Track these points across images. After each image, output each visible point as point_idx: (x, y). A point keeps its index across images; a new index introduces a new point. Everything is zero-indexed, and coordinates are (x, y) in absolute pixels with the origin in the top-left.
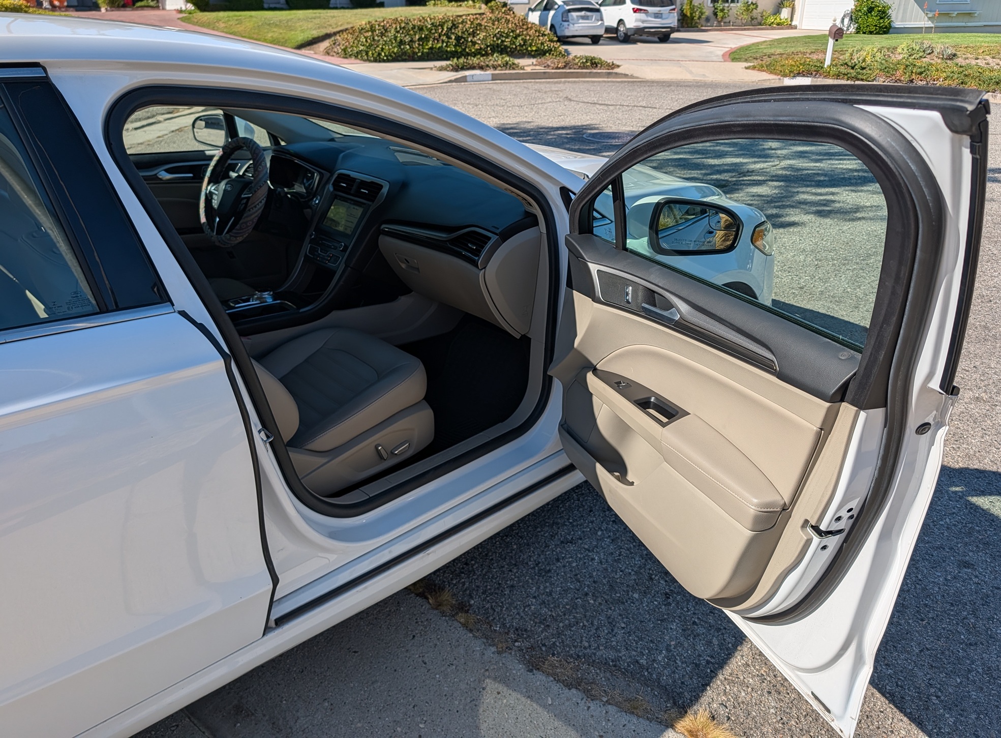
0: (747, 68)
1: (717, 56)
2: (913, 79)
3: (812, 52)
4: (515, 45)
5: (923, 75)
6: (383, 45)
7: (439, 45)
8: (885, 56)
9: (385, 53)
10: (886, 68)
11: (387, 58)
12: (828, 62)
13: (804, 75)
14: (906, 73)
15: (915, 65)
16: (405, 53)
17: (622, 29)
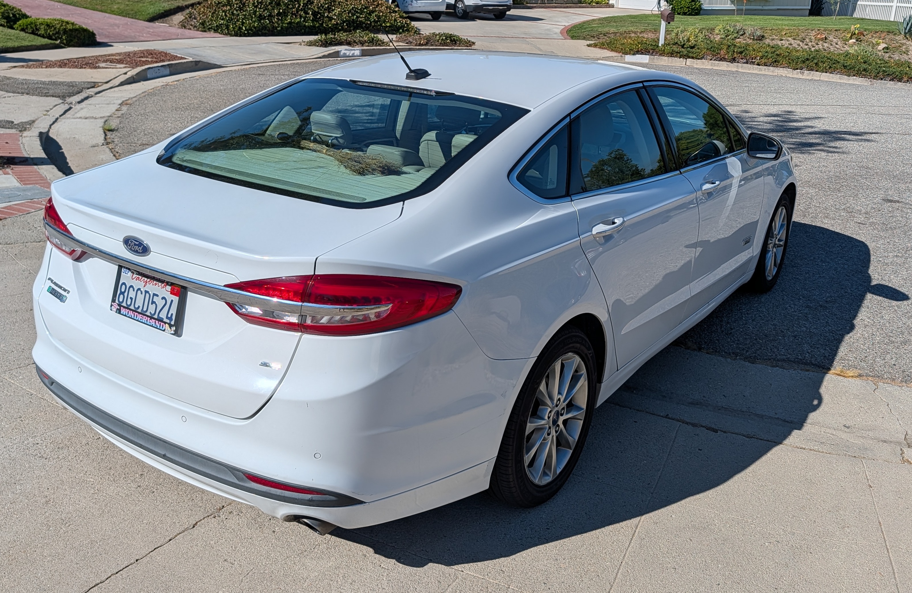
0: (589, 46)
1: (556, 33)
2: (735, 58)
3: (642, 32)
4: (370, 21)
5: (743, 54)
6: (243, 19)
7: (298, 20)
8: (705, 36)
9: (245, 27)
10: (711, 48)
11: (248, 33)
12: (661, 42)
13: (642, 53)
14: (729, 52)
15: (735, 45)
16: (265, 27)
17: (460, 6)
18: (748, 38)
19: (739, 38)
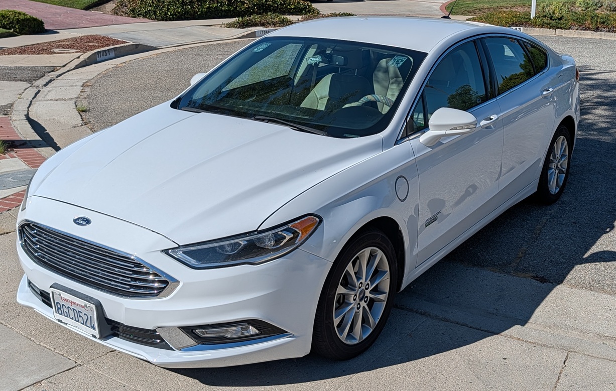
1: (436, 10)
2: (598, 27)
3: (512, 7)
4: (277, 4)
5: (606, 24)
6: (168, 5)
7: (216, 5)
8: (569, 9)
9: (170, 13)
10: (577, 19)
11: (173, 17)
12: (533, 15)
13: (517, 25)
14: (593, 23)
15: (598, 16)
16: (187, 12)
18: (606, 9)
19: (597, 10)
